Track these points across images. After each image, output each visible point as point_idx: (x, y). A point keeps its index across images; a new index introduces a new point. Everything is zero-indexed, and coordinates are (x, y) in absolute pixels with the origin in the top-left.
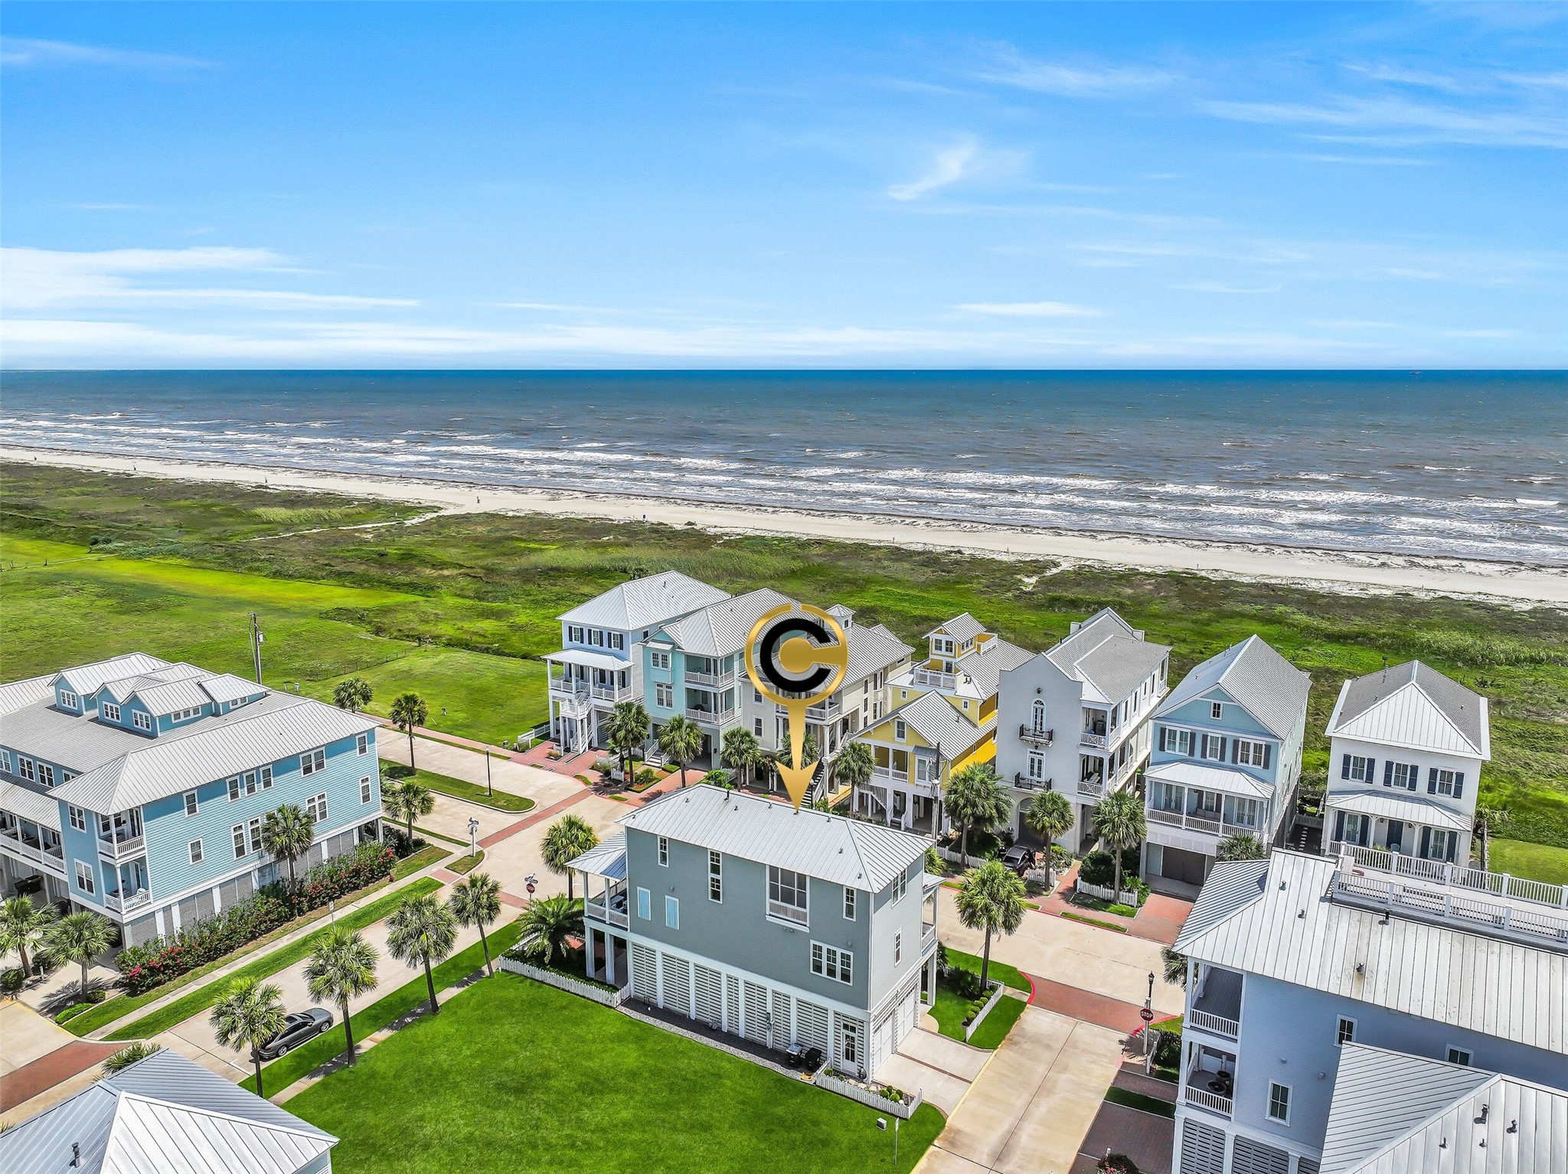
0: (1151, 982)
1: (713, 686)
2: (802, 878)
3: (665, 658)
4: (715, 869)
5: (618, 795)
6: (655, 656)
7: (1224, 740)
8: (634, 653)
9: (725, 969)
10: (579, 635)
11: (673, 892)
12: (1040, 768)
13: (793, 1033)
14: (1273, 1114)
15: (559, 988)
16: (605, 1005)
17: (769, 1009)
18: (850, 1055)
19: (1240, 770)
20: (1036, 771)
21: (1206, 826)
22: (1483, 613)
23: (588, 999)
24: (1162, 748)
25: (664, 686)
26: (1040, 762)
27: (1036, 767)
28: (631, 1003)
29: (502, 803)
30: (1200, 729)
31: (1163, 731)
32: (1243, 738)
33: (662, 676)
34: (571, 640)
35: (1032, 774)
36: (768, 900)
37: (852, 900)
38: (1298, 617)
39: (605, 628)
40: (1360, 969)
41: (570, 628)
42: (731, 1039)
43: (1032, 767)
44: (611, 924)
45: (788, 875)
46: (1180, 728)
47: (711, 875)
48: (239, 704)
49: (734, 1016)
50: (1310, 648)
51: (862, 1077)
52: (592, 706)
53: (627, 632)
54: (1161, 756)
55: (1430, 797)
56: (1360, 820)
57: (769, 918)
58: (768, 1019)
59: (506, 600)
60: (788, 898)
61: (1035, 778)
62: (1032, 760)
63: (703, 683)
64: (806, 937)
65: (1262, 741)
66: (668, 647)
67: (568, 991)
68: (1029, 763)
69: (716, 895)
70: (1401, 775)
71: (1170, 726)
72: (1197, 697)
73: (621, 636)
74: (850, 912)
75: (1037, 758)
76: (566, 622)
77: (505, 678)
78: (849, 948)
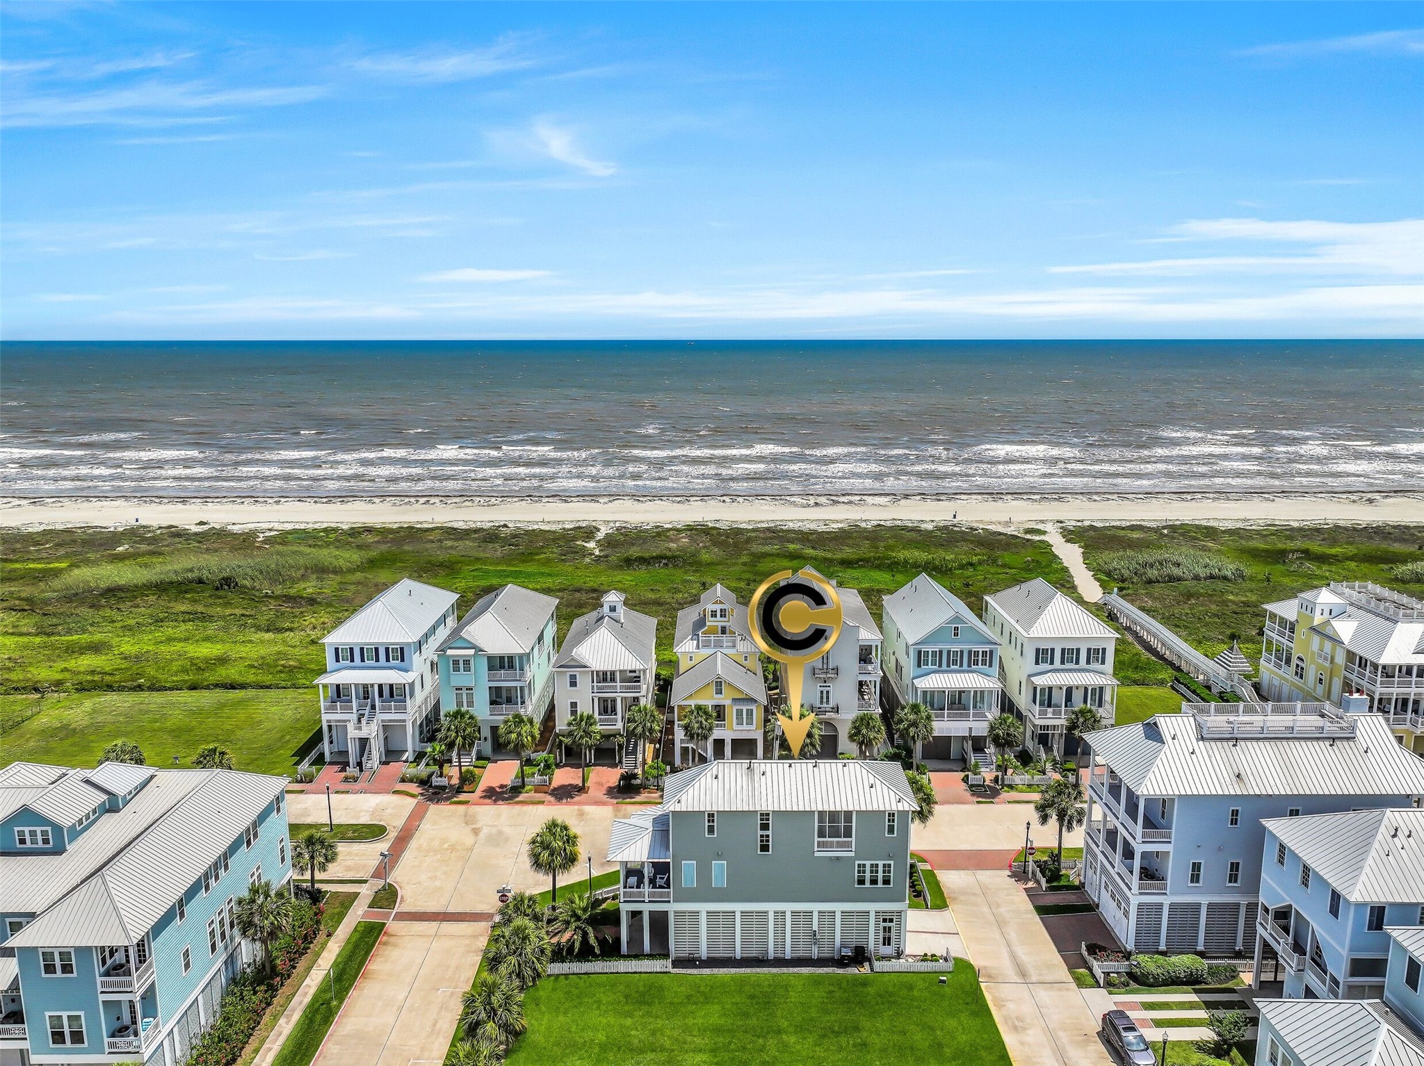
0: (1028, 828)
1: (520, 680)
2: (848, 814)
3: (467, 662)
4: (765, 827)
5: (455, 799)
6: (456, 662)
7: (962, 652)
8: (419, 663)
9: (771, 907)
10: (347, 655)
11: (719, 856)
12: (828, 698)
13: (838, 939)
14: (1192, 881)
15: (607, 973)
16: (660, 973)
17: (815, 927)
18: (887, 941)
19: (972, 672)
20: (825, 700)
21: (961, 715)
22: (914, 534)
23: (640, 973)
24: (919, 666)
25: (464, 689)
26: (828, 692)
27: (825, 697)
28: (678, 963)
29: (350, 834)
30: (945, 647)
31: (920, 652)
32: (975, 648)
33: (461, 679)
34: (338, 660)
35: (822, 702)
36: (817, 839)
37: (893, 821)
38: (807, 551)
39: (382, 644)
40: (1238, 776)
41: (337, 650)
42: (780, 962)
43: (822, 698)
44: (650, 902)
45: (834, 815)
46: (930, 648)
47: (760, 832)
48: (134, 793)
49: (780, 943)
50: (840, 574)
51: (899, 955)
52: (380, 721)
53: (409, 644)
54: (920, 671)
55: (1088, 667)
56: (1047, 689)
57: (817, 854)
58: (815, 935)
59: (84, 631)
60: (835, 833)
61: (825, 705)
62: (822, 692)
63: (505, 681)
64: (852, 859)
65: (987, 648)
66: (472, 652)
67: (617, 973)
68: (819, 694)
69: (765, 848)
70: (1071, 656)
71: (924, 648)
72: (943, 625)
73: (402, 649)
74: (891, 830)
75: (825, 689)
76: (330, 644)
77: (199, 712)
78: (890, 858)
